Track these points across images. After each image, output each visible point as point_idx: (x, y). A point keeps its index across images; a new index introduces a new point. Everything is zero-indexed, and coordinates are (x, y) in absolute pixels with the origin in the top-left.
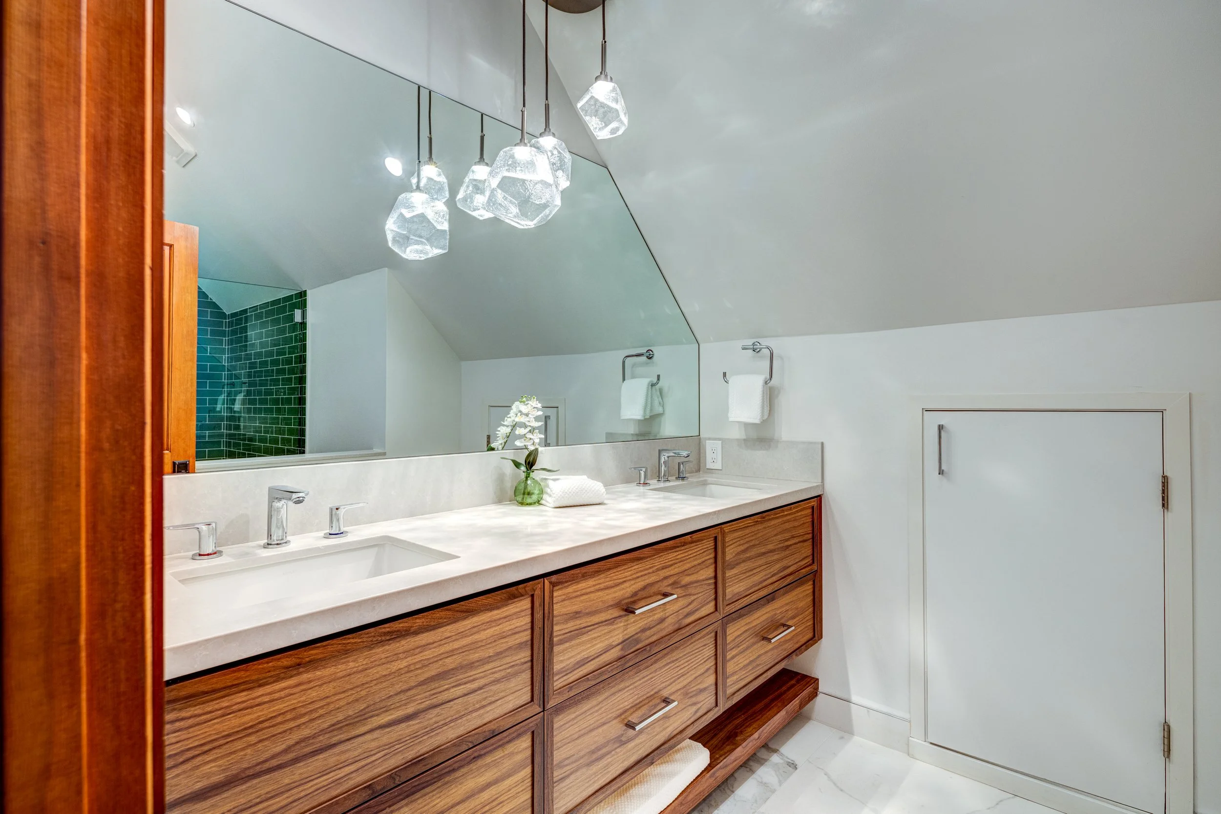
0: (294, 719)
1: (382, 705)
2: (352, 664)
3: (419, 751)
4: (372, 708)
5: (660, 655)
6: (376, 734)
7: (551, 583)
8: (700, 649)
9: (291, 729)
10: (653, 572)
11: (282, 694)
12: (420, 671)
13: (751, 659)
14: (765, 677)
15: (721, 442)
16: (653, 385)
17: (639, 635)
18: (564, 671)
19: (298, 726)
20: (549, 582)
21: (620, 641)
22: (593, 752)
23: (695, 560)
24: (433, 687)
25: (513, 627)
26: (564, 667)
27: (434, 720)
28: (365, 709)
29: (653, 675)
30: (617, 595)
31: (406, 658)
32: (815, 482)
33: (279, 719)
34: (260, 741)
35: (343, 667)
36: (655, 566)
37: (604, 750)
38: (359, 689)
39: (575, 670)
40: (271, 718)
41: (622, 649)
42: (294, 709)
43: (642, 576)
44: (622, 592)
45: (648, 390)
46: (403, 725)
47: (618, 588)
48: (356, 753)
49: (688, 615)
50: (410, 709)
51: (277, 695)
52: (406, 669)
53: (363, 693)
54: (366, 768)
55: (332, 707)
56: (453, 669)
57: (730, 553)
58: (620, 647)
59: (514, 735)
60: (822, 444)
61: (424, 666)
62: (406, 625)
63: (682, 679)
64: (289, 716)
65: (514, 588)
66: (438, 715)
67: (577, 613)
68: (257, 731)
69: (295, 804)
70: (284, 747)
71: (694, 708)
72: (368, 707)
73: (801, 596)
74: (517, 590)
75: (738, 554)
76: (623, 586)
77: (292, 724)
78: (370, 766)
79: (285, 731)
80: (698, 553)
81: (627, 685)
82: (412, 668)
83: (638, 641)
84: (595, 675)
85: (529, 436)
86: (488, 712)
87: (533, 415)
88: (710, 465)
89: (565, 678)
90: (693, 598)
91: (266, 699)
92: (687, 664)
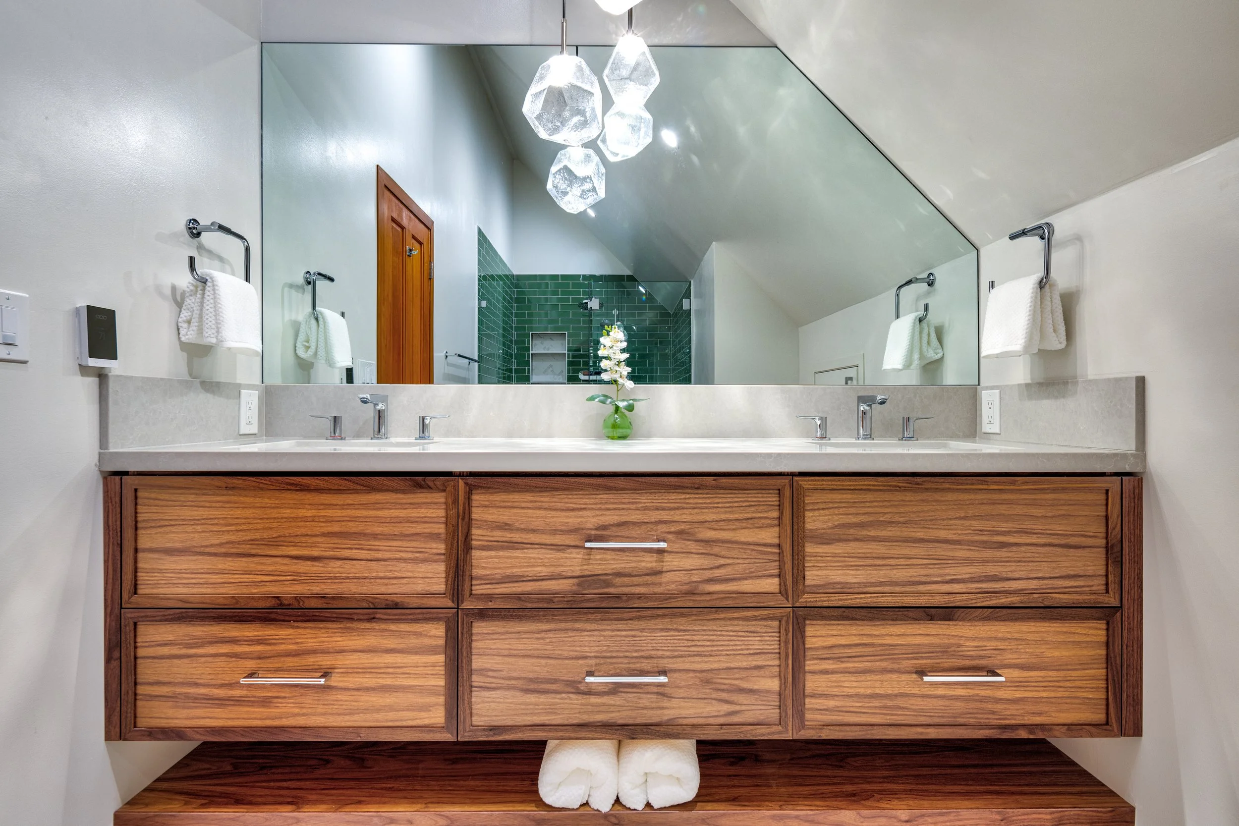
0: (225, 525)
1: (292, 539)
2: (267, 500)
3: (323, 590)
4: (282, 539)
5: (649, 613)
6: (286, 561)
7: (466, 484)
8: (740, 634)
9: (223, 531)
10: (637, 509)
11: (218, 505)
12: (323, 524)
13: (878, 691)
14: (921, 734)
17: (611, 577)
18: (488, 579)
19: (228, 531)
20: (465, 483)
21: (577, 574)
22: (532, 680)
23: (726, 512)
24: (336, 541)
25: (421, 515)
26: (488, 575)
27: (337, 569)
28: (276, 537)
29: (638, 633)
30: (570, 520)
31: (311, 509)
33: (216, 521)
34: (203, 532)
35: (260, 500)
36: (641, 503)
37: (554, 687)
38: (272, 521)
39: (502, 583)
40: (211, 519)
41: (579, 585)
42: (226, 518)
43: (615, 509)
44: (579, 520)
46: (309, 563)
47: (572, 514)
48: (270, 568)
49: (710, 581)
50: (315, 553)
51: (214, 505)
52: (311, 519)
53: (275, 525)
54: (278, 583)
55: (251, 526)
56: (355, 533)
57: (814, 521)
58: (576, 581)
59: (421, 616)
60: (1141, 379)
61: (327, 521)
62: (309, 482)
63: (697, 659)
64: (221, 522)
65: (420, 478)
66: (340, 567)
67: (506, 524)
68: (202, 524)
69: (226, 585)
70: (218, 542)
71: (726, 708)
72: (279, 537)
74: (424, 480)
76: (581, 513)
77: (224, 528)
78: (281, 583)
79: (219, 531)
80: (736, 505)
81: (588, 628)
82: (316, 519)
83: (608, 584)
84: (530, 598)
86: (392, 584)
88: (987, 428)
89: (488, 586)
90: (722, 561)
91: (207, 504)
92: (708, 643)
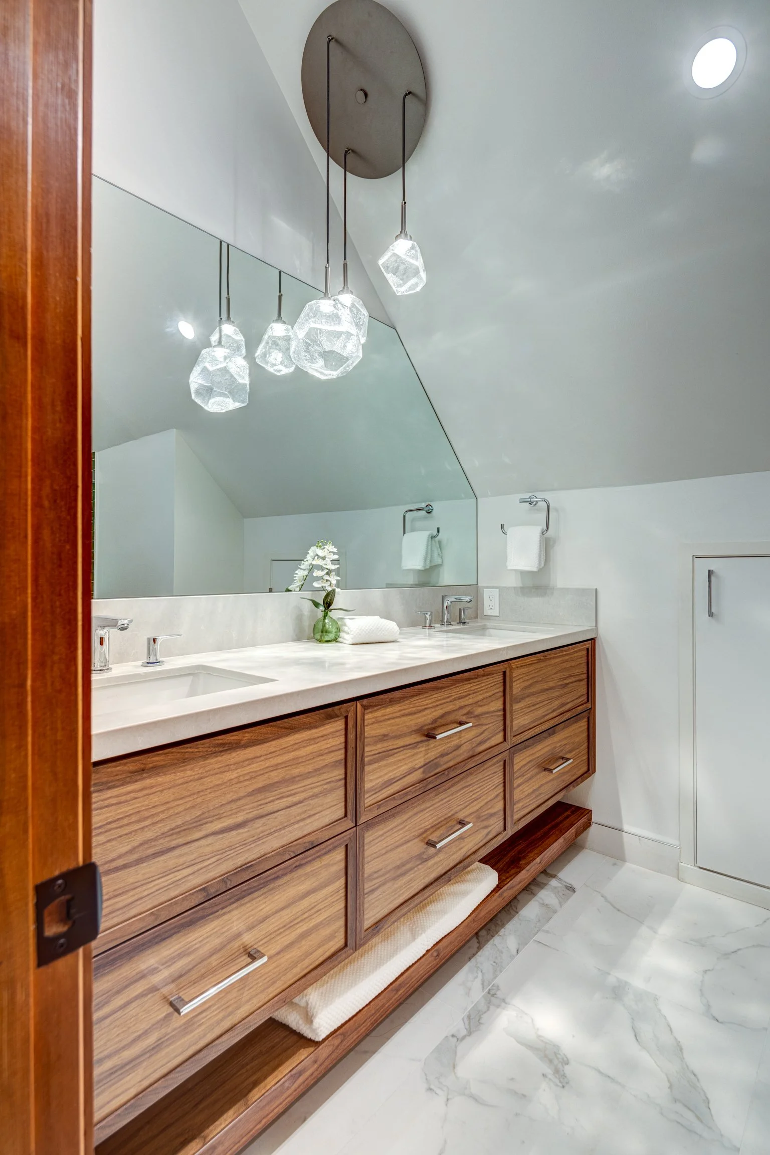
0: (139, 821)
1: (216, 812)
2: (189, 773)
3: (247, 858)
4: (207, 815)
5: (456, 779)
6: (210, 840)
7: (362, 706)
8: (491, 776)
9: (136, 831)
10: (450, 701)
11: (128, 797)
12: (247, 783)
13: (534, 788)
14: (547, 806)
15: (498, 590)
16: (433, 537)
17: (438, 759)
18: (373, 790)
19: (143, 828)
20: (361, 705)
21: (422, 764)
22: (398, 867)
23: (487, 692)
24: (260, 798)
25: (329, 746)
26: (373, 786)
27: (261, 829)
28: (200, 815)
29: (451, 797)
30: (419, 721)
31: (236, 769)
32: (588, 625)
33: (125, 821)
34: (109, 841)
35: (182, 774)
36: (452, 696)
37: (408, 866)
38: (195, 796)
39: (383, 789)
40: (118, 819)
41: (424, 772)
42: (139, 812)
43: (441, 704)
44: (423, 719)
45: (428, 542)
46: (234, 833)
47: (420, 715)
48: (193, 857)
49: (480, 744)
50: (240, 818)
51: (123, 798)
52: (236, 780)
53: (199, 800)
54: (201, 871)
55: (171, 812)
56: (277, 782)
57: (517, 688)
58: (422, 770)
59: (330, 847)
60: (596, 590)
61: (251, 778)
62: (236, 738)
63: (475, 803)
64: (134, 819)
65: (330, 709)
66: (264, 825)
67: (385, 736)
68: (106, 831)
69: (139, 902)
70: (129, 847)
71: (486, 831)
72: (203, 814)
73: (577, 731)
74: (333, 710)
75: (522, 689)
76: (424, 713)
77: (137, 826)
78: (204, 870)
79: (130, 833)
80: (489, 686)
81: (428, 806)
82: (242, 779)
83: (437, 765)
84: (400, 795)
85: (327, 577)
86: (307, 824)
87: (329, 558)
88: (487, 612)
89: (374, 796)
90: (484, 728)
91: (114, 801)
92: (479, 789)
